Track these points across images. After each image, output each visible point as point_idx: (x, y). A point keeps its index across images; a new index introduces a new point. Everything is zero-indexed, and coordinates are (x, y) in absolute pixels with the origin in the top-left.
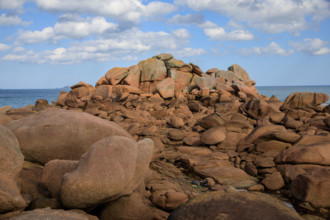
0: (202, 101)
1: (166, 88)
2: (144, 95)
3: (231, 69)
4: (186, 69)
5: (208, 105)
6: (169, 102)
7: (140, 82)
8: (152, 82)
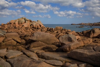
0: (34, 28)
1: (26, 25)
2: (20, 27)
3: (38, 21)
4: (29, 21)
5: (35, 29)
6: (27, 28)
7: (18, 24)
8: (21, 24)
